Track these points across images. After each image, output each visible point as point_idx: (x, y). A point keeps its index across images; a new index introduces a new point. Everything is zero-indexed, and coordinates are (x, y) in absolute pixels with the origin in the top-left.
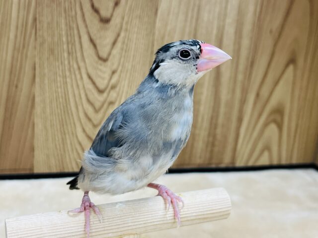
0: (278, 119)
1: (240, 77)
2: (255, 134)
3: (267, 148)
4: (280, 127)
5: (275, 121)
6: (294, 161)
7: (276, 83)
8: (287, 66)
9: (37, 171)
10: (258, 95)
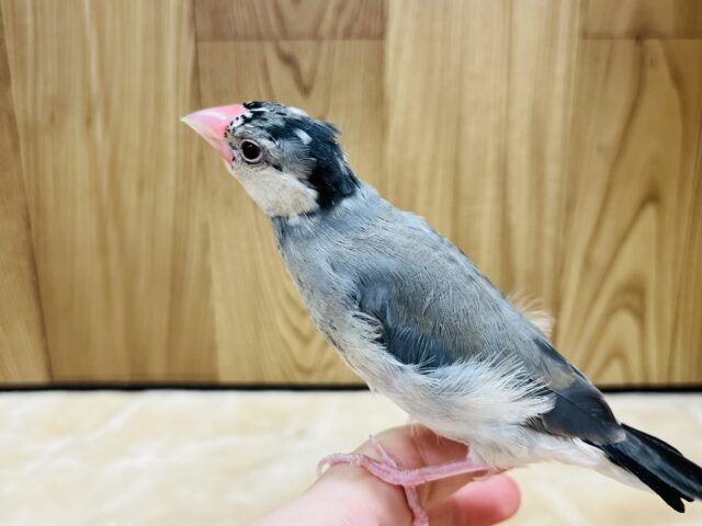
0: (635, 302)
1: (549, 231)
2: (590, 330)
3: (618, 354)
4: (640, 316)
5: (628, 307)
6: (678, 379)
7: (623, 239)
8: (642, 206)
9: (225, 378)
10: (587, 261)
